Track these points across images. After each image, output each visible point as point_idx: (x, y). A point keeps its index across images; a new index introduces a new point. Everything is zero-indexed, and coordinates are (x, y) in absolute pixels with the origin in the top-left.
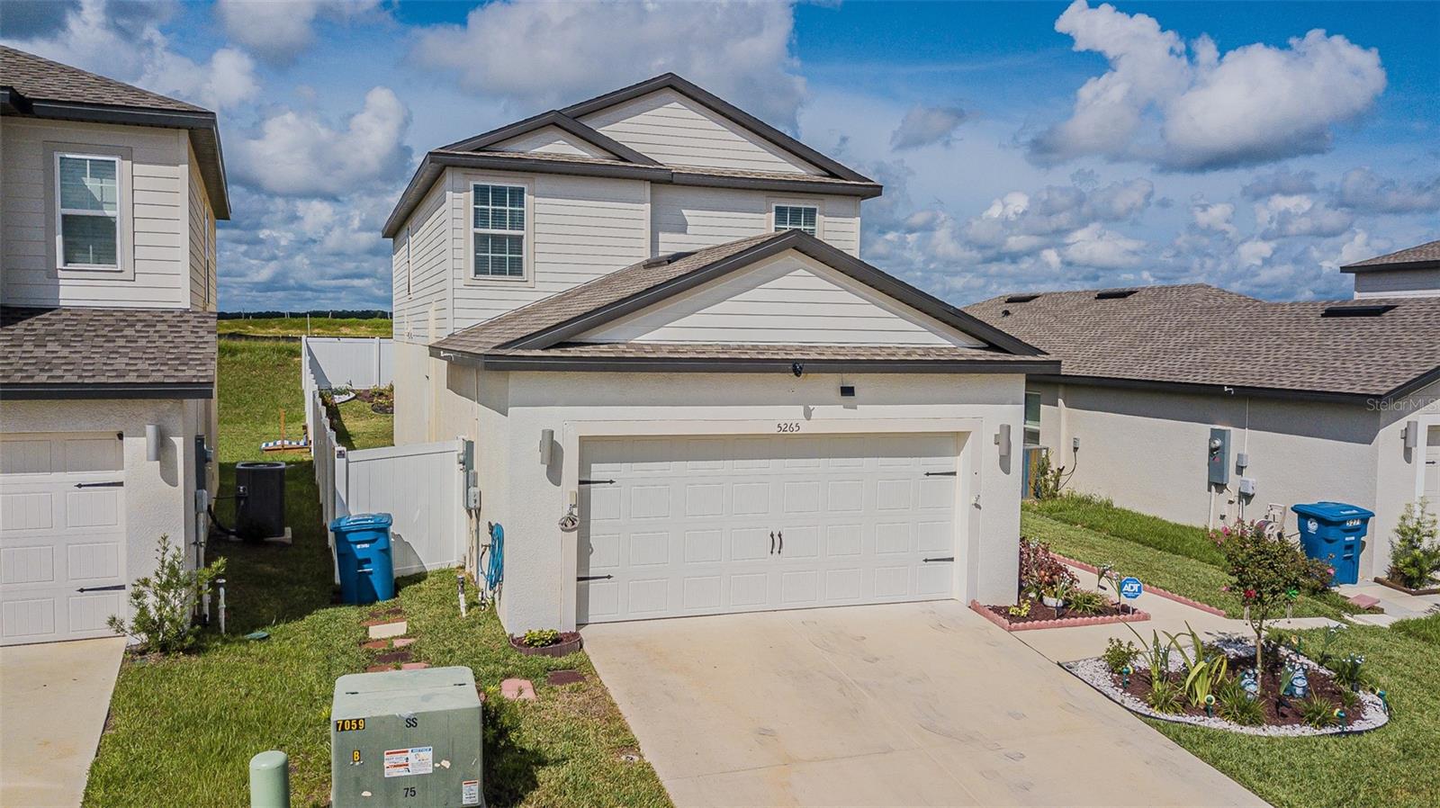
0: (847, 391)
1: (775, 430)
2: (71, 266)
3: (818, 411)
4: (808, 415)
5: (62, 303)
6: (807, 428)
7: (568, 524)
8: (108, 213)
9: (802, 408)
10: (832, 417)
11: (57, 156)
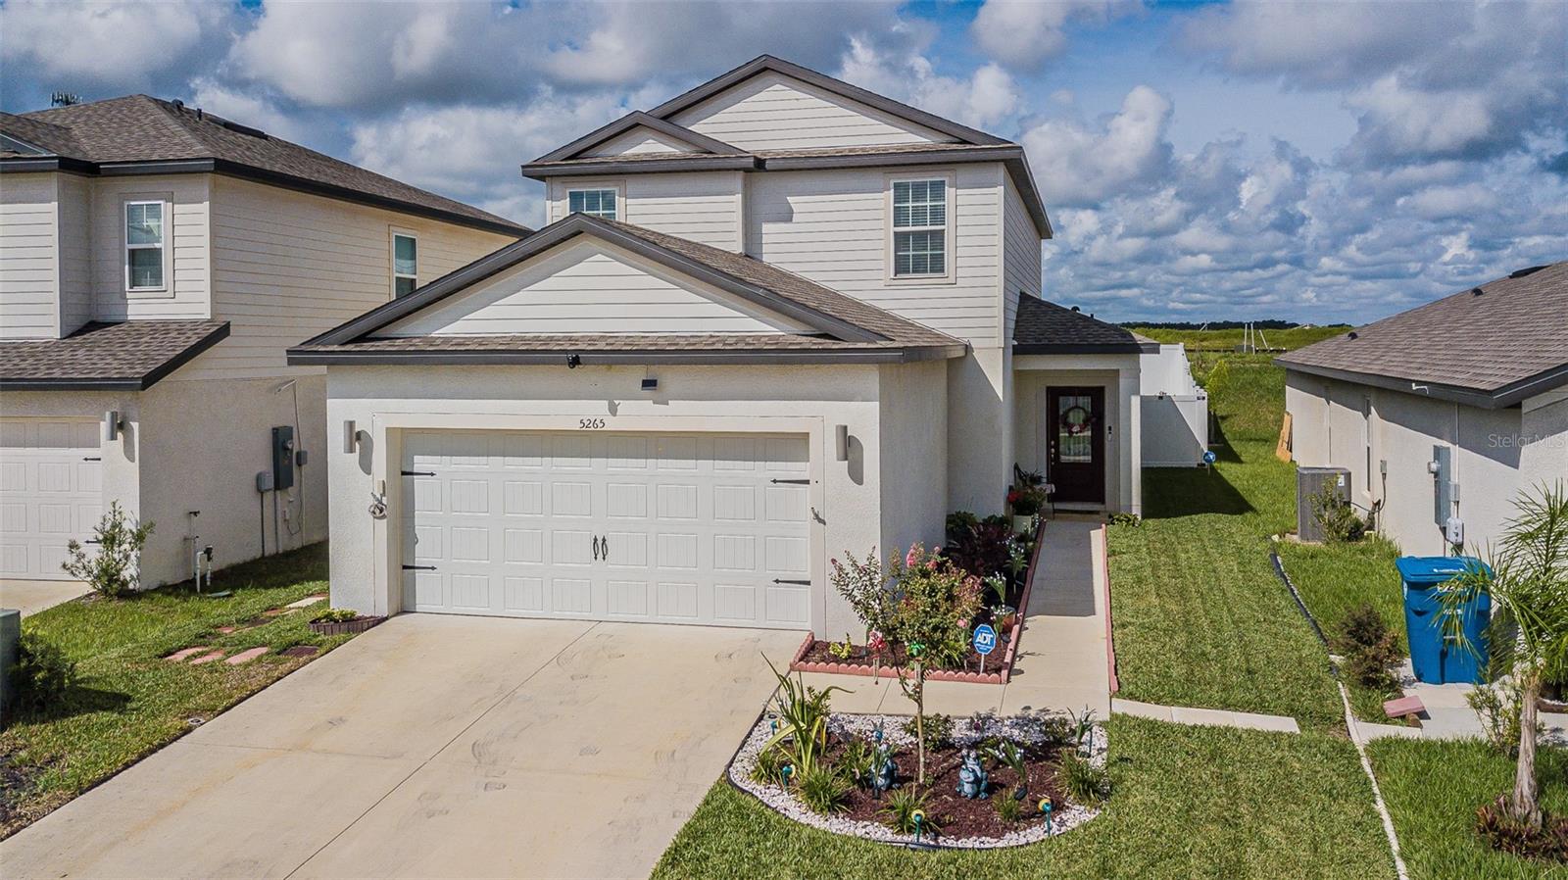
0: (649, 383)
1: (577, 427)
2: (136, 289)
3: (624, 406)
4: (613, 410)
5: (129, 318)
6: (612, 424)
7: (379, 511)
8: (157, 245)
9: (606, 402)
10: (640, 414)
11: (126, 203)
